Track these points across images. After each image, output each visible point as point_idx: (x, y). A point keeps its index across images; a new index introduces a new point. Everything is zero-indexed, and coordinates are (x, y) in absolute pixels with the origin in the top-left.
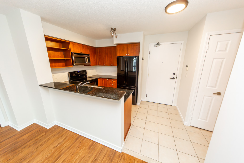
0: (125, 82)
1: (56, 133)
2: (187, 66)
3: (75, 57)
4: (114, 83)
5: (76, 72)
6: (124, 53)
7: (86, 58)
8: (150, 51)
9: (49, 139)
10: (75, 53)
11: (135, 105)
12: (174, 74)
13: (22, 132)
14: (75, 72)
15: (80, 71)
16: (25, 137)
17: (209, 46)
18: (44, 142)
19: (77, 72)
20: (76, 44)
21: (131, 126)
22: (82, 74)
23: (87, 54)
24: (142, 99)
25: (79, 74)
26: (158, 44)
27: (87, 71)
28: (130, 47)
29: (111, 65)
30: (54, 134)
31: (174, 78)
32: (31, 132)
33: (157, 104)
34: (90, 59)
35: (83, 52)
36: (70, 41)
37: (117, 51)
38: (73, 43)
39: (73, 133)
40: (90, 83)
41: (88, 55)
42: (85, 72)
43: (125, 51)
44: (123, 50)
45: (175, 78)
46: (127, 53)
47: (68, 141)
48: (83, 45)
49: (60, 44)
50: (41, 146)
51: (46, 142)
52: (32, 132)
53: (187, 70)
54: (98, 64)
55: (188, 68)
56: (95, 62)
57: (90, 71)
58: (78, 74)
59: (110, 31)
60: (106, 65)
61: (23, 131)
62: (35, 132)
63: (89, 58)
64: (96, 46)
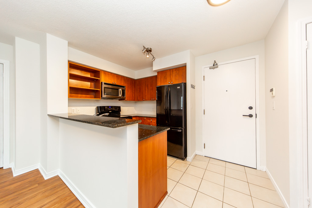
0: (167, 122)
1: (49, 187)
2: (272, 90)
3: (105, 88)
4: (153, 123)
5: (106, 108)
6: (166, 81)
7: (120, 90)
8: (204, 77)
9: (36, 196)
10: (105, 84)
11: (184, 160)
12: (251, 108)
13: (16, 179)
14: (104, 107)
15: (112, 107)
16: (12, 187)
17: (308, 42)
18: (25, 200)
19: (108, 107)
20: (110, 74)
21: (167, 196)
22: (113, 110)
23: (123, 85)
24: (198, 152)
25: (110, 111)
26: (215, 66)
27: (121, 108)
28: (174, 72)
29: (152, 100)
30: (46, 188)
31: (251, 116)
32: (24, 181)
33: (225, 162)
34: (126, 92)
35: (116, 83)
36: (101, 70)
37: (158, 80)
38: (105, 72)
39: (70, 192)
40: (109, 115)
41: (124, 87)
42: (119, 108)
43: (168, 79)
44: (165, 78)
45: (254, 116)
46: (170, 81)
47: (56, 204)
48: (118, 76)
49: (92, 73)
50: (19, 204)
51: (28, 200)
52: (26, 180)
53: (274, 96)
54: (136, 99)
55: (274, 92)
56: (133, 97)
57: (127, 108)
58: (109, 109)
59: (143, 50)
60: (146, 100)
61: (18, 177)
62: (27, 182)
63: (124, 90)
64: (136, 77)
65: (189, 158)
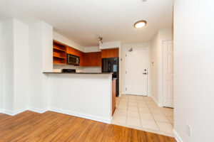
2: (153, 63)
7: (77, 59)
10: (70, 55)
11: (117, 96)
12: (145, 70)
26: (131, 50)
27: (76, 70)
28: (112, 51)
31: (145, 74)
41: (79, 57)
53: (154, 66)
63: (80, 60)
64: (85, 52)
65: (120, 95)
